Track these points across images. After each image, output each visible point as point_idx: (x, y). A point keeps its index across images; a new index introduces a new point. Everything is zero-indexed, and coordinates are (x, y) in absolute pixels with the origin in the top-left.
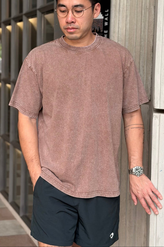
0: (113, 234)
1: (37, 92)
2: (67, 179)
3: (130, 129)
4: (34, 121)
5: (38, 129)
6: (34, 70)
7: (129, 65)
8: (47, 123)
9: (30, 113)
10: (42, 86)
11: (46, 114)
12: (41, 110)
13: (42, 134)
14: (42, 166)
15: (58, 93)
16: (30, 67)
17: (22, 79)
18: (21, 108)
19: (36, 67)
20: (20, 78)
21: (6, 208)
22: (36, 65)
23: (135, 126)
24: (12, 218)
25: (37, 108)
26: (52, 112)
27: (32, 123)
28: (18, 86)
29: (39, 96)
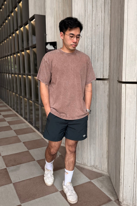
0: (85, 135)
1: (49, 73)
2: (63, 112)
3: (87, 92)
4: (47, 86)
5: (49, 90)
6: (48, 62)
7: (89, 63)
8: (53, 87)
9: (46, 82)
10: (52, 70)
11: (53, 83)
12: (50, 81)
13: (51, 92)
14: (51, 107)
15: (59, 73)
16: (46, 61)
17: (42, 67)
18: (42, 80)
19: (49, 61)
20: (41, 66)
21: (22, 120)
22: (49, 60)
23: (89, 91)
24: (25, 123)
25: (49, 80)
26: (56, 81)
27: (46, 87)
28: (40, 70)
29: (50, 75)
